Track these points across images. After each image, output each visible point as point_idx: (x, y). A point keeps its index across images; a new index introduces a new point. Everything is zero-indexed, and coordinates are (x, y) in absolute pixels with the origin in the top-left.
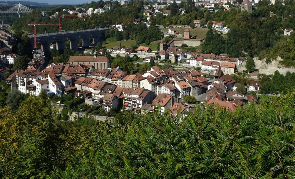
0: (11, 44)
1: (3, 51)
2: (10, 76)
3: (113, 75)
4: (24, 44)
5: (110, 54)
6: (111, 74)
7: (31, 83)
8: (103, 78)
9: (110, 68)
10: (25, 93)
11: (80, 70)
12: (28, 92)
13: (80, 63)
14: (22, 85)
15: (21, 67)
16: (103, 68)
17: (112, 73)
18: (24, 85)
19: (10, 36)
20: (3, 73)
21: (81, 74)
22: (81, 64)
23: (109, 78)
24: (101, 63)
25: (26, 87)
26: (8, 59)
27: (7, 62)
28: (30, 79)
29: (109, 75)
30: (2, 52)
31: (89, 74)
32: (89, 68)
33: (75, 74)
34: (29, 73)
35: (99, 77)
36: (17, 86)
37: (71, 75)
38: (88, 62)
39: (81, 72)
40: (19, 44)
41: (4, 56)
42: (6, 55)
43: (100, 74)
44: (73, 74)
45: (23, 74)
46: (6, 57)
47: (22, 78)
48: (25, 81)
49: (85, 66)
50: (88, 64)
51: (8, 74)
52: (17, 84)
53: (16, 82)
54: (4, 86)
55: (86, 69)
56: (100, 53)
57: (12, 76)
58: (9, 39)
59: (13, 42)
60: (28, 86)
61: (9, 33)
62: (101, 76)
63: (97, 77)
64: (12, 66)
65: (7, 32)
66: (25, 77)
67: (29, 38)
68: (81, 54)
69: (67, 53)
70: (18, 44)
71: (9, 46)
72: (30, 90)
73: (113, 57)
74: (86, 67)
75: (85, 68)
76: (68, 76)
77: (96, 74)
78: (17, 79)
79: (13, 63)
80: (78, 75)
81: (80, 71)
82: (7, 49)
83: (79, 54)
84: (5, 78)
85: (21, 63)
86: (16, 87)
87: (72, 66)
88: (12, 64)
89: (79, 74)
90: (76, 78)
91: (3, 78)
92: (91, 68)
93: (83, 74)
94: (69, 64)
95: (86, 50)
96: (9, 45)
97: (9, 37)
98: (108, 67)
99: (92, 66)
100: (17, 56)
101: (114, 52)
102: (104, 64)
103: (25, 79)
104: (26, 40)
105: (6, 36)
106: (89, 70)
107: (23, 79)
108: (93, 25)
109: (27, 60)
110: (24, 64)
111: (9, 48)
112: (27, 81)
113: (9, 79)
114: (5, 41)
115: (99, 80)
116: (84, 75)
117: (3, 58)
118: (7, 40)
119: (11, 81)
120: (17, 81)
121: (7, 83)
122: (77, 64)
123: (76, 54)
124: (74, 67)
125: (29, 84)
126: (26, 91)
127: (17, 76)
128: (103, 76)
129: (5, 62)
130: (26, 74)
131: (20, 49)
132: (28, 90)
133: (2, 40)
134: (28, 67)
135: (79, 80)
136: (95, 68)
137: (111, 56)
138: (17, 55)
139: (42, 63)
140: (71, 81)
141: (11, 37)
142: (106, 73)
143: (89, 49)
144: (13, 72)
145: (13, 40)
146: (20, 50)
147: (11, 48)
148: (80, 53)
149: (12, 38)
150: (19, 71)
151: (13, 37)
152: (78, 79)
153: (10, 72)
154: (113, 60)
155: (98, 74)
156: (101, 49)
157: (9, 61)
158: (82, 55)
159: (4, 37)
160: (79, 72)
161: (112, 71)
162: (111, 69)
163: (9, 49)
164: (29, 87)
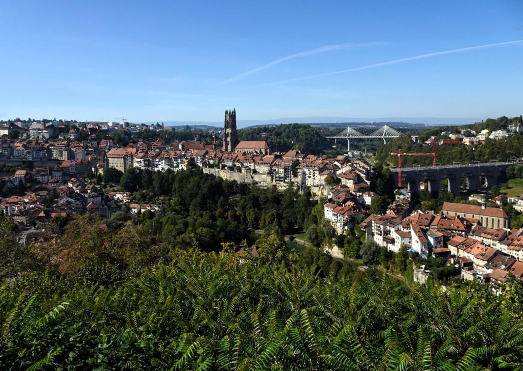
0: (369, 178)
1: (359, 187)
2: (365, 221)
3: (512, 240)
4: (385, 181)
5: (514, 206)
6: (508, 239)
7: (389, 234)
8: (494, 242)
9: (509, 228)
10: (382, 245)
11: (458, 225)
12: (385, 245)
13: (458, 214)
14: (379, 234)
15: (378, 211)
16: (495, 227)
17: (510, 237)
18: (381, 235)
19: (369, 168)
20: (357, 215)
21: (459, 231)
22: (458, 217)
23: (505, 244)
24: (493, 219)
25: (384, 238)
26: (364, 197)
27: (363, 202)
28: (388, 227)
29: (504, 239)
30: (358, 189)
31: (471, 234)
32: (473, 224)
33: (450, 230)
34: (387, 219)
35: (487, 240)
36: (373, 234)
37: (442, 231)
38: (472, 215)
39: (459, 229)
40: (379, 179)
41: (361, 194)
42: (363, 192)
43: (489, 236)
44: (446, 229)
45: (380, 220)
46: (362, 196)
47: (378, 225)
48: (382, 229)
49: (465, 220)
50: (471, 217)
51: (363, 217)
52: (373, 231)
53: (372, 230)
54: (358, 232)
55: (467, 225)
56: (495, 203)
57: (367, 220)
58: (367, 172)
59: (372, 176)
60: (385, 236)
61: (368, 164)
62: (491, 239)
63: (484, 240)
64: (368, 208)
65: (365, 162)
66: (382, 224)
67: (391, 172)
68: (464, 201)
69: (443, 198)
70: (377, 180)
71: (366, 181)
72: (387, 243)
73: (519, 211)
74: (467, 221)
75: (465, 223)
76: (438, 231)
77: (483, 235)
78: (373, 225)
79: (370, 204)
80: (454, 232)
81: (458, 227)
82: (365, 185)
83: (462, 201)
84: (359, 222)
85: (379, 206)
86: (371, 236)
87: (445, 218)
88: (369, 206)
89: (456, 230)
90: (450, 237)
91: (358, 221)
92: (476, 225)
93: (462, 231)
94: (443, 214)
95: (472, 195)
96: (366, 179)
97: (367, 170)
98: (505, 227)
99: (477, 222)
100: (375, 196)
101: (520, 202)
102: (499, 220)
103: (382, 227)
104: (387, 174)
105: (364, 168)
106: (473, 227)
107: (379, 227)
108: (487, 156)
109: (386, 202)
110: (382, 207)
111: (366, 183)
112: (384, 230)
113: (364, 224)
114: (362, 175)
115: (486, 245)
116: (463, 233)
117: (359, 196)
118: (364, 174)
119: (366, 227)
120: (373, 228)
121: (362, 229)
122: (454, 215)
123: (455, 200)
124: (449, 219)
125: (387, 235)
126: (383, 243)
127: (373, 222)
128: (493, 240)
129: (361, 202)
130: (383, 221)
131: (380, 186)
132: (385, 242)
133: (359, 173)
134: (387, 212)
135: (454, 239)
136: (482, 225)
137: (514, 208)
138: (375, 193)
139: (406, 207)
140: (442, 239)
141: (370, 170)
142: (500, 235)
143: (478, 195)
144: (369, 215)
145: (373, 174)
146: (379, 188)
147: (369, 184)
148: (462, 199)
149: (372, 171)
150: (375, 215)
151: (373, 169)
152: (453, 237)
153: (366, 215)
154: (517, 216)
155: (486, 236)
156: (498, 196)
157: (366, 200)
158: (466, 204)
159: (361, 169)
160: (455, 228)
161: (510, 233)
162: (509, 230)
163: (367, 185)
164: (387, 239)
